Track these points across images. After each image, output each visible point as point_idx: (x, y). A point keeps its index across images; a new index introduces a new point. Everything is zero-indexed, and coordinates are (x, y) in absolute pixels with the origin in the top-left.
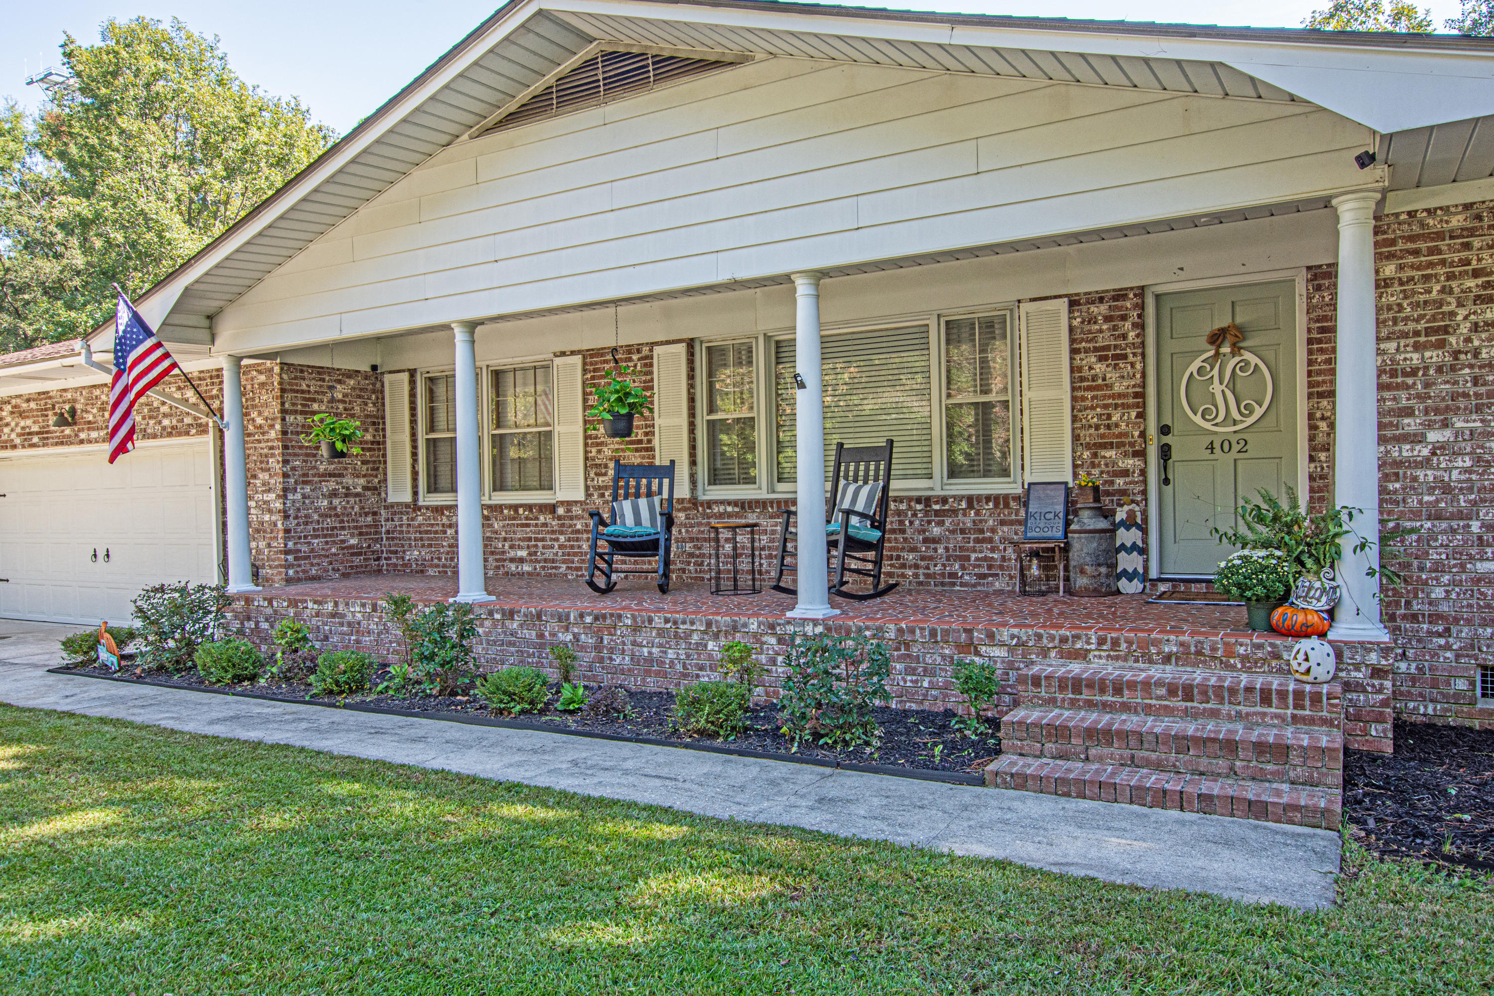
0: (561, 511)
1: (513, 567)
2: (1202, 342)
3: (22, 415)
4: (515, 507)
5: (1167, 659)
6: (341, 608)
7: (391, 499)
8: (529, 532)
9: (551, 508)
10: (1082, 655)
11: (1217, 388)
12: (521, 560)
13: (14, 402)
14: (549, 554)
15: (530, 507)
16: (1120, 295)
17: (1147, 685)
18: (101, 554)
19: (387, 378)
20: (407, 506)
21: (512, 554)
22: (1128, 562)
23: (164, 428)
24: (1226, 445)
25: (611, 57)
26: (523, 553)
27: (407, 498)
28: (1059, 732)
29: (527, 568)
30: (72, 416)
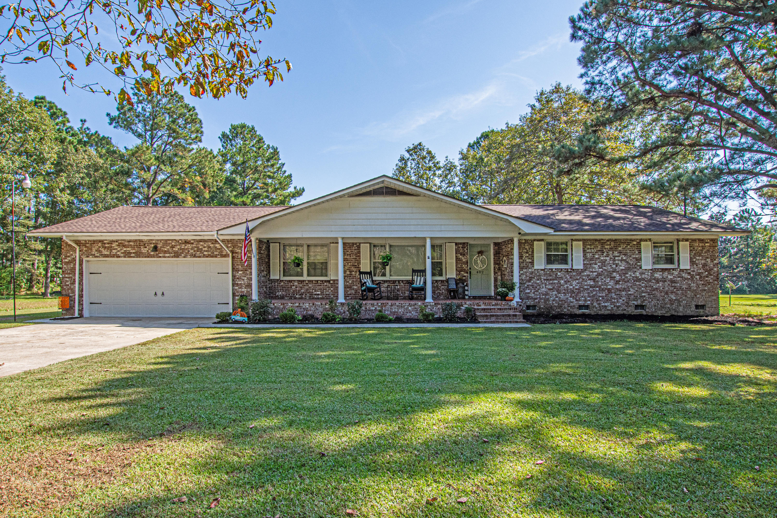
0: (331, 282)
1: (316, 296)
2: (476, 253)
3: (124, 246)
4: (317, 281)
5: (493, 305)
6: (301, 305)
7: (272, 278)
8: (321, 287)
9: (329, 281)
10: (480, 306)
11: (479, 262)
12: (318, 295)
13: (120, 242)
14: (327, 293)
15: (322, 281)
16: (464, 243)
17: (494, 309)
18: (159, 294)
19: (271, 244)
20: (278, 280)
21: (315, 293)
22: (466, 293)
23: (204, 255)
24: (480, 272)
25: (387, 188)
26: (319, 293)
27: (278, 278)
28: (487, 316)
29: (320, 296)
30: (155, 248)
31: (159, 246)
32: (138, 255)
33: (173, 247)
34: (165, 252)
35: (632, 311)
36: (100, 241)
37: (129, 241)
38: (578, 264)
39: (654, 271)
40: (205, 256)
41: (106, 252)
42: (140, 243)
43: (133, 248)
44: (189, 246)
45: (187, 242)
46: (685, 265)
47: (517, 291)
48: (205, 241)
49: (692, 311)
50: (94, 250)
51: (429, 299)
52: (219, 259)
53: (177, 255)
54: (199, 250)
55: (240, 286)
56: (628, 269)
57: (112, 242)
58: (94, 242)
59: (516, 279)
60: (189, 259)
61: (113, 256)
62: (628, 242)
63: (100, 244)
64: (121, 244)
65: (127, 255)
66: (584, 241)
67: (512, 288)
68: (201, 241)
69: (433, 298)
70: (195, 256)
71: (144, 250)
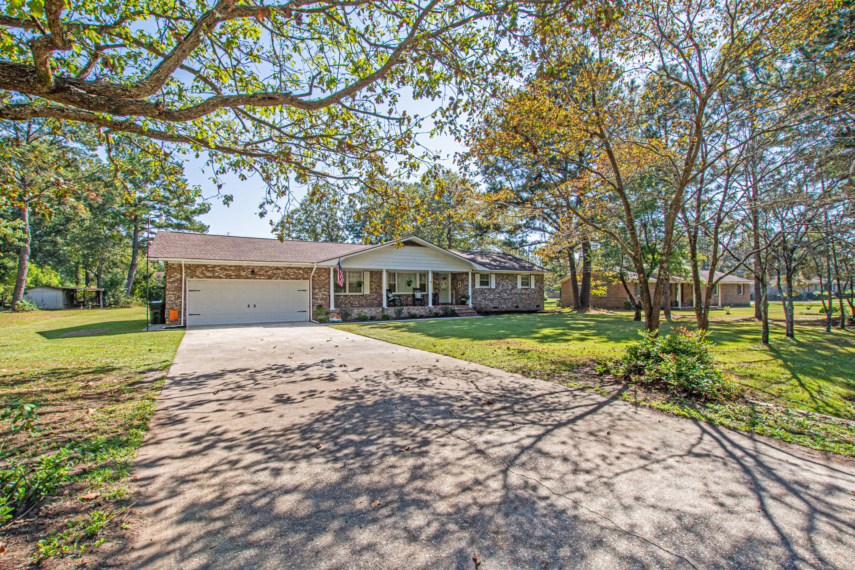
1: (355, 305)
2: (442, 279)
3: (226, 270)
4: (356, 295)
8: (358, 299)
9: (363, 295)
10: (455, 308)
11: (443, 284)
14: (362, 303)
15: (359, 295)
16: (437, 274)
17: (463, 309)
18: (252, 306)
21: (354, 303)
22: (439, 301)
24: (444, 289)
25: (410, 241)
26: (357, 303)
28: (461, 313)
29: (358, 305)
30: (253, 272)
31: (256, 271)
32: (238, 277)
33: (267, 272)
34: (261, 275)
35: (514, 309)
36: (204, 265)
37: (231, 266)
38: (493, 286)
39: (522, 289)
40: (291, 279)
41: (209, 274)
42: (240, 268)
43: (234, 271)
44: (280, 271)
45: (277, 268)
46: (533, 287)
47: (470, 300)
48: (291, 268)
49: (535, 308)
50: (198, 272)
51: (430, 305)
52: (301, 281)
53: (270, 277)
54: (287, 274)
55: (317, 299)
56: (513, 288)
57: (214, 266)
58: (198, 266)
59: (470, 294)
60: (279, 280)
61: (216, 277)
62: (512, 275)
63: (204, 268)
64: (223, 268)
65: (229, 276)
66: (496, 274)
67: (468, 298)
68: (288, 268)
69: (433, 304)
70: (284, 279)
71: (243, 274)
